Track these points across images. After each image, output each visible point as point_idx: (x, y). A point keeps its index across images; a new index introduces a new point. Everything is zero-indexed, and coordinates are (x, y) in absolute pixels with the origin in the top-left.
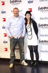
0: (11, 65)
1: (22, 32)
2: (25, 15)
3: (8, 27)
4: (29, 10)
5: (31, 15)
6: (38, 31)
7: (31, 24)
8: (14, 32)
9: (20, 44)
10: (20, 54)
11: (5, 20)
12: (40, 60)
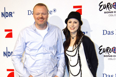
1: (57, 66)
4: (75, 10)
7: (79, 46)
8: (36, 67)
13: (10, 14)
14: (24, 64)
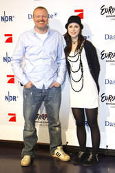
0: (26, 160)
1: (57, 72)
2: (67, 27)
3: (19, 58)
4: (77, 14)
5: (82, 27)
6: (99, 70)
7: (81, 51)
8: (36, 72)
9: (49, 103)
10: (51, 130)
11: (10, 40)
12: (102, 146)
13: (10, 18)
14: (23, 69)
